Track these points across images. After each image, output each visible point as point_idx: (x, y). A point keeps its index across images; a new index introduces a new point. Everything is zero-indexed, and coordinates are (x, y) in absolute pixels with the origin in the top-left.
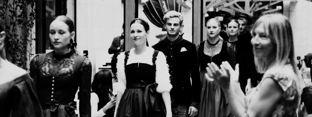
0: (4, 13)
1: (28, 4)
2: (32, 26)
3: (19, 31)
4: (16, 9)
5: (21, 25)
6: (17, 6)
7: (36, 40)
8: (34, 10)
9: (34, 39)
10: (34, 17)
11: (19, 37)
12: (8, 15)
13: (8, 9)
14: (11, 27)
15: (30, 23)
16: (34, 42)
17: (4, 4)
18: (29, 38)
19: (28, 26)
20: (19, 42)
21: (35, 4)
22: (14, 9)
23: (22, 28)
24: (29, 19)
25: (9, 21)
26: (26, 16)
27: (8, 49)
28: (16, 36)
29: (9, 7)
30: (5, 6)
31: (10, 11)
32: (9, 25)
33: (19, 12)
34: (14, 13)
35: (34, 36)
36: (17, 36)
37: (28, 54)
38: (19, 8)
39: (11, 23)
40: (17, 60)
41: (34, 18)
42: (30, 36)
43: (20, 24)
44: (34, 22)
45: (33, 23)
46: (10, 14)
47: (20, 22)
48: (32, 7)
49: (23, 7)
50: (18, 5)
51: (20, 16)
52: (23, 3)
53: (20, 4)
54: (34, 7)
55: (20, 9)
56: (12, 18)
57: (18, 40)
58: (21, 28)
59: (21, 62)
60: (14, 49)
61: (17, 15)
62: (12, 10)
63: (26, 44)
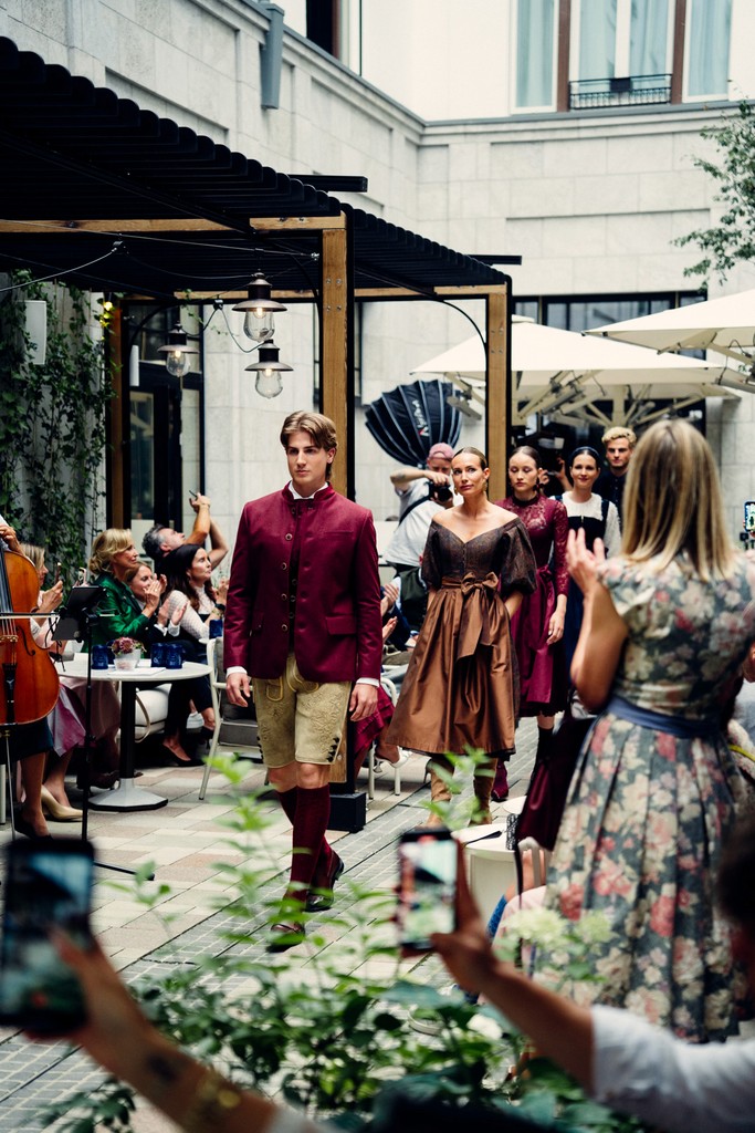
0: (30, 430)
1: (88, 409)
2: (96, 461)
3: (66, 474)
4: (59, 420)
5: (71, 460)
6: (61, 413)
7: (108, 494)
8: (101, 424)
9: (103, 494)
10: (101, 440)
11: (65, 490)
12: (39, 435)
13: (39, 421)
14: (48, 464)
15: (93, 454)
16: (102, 502)
17: (30, 408)
18: (91, 492)
19: (89, 461)
20: (66, 501)
21: (104, 408)
22: (52, 420)
23: (74, 466)
24: (89, 445)
25: (41, 451)
26: (82, 438)
27: (41, 518)
28: (58, 485)
29: (41, 417)
30: (32, 414)
31: (44, 425)
32: (41, 459)
33: (65, 427)
34: (54, 431)
35: (102, 487)
36: (62, 485)
37: (88, 529)
38: (64, 417)
39: (47, 455)
40: (61, 544)
41: (103, 443)
42: (92, 486)
43: (69, 456)
44: (103, 451)
45: (100, 455)
46: (45, 432)
47: (68, 451)
48: (98, 417)
49: (76, 417)
50: (65, 412)
51: (67, 438)
52: (74, 405)
53: (68, 409)
54: (103, 416)
55: (69, 421)
56: (50, 442)
57: (64, 497)
58: (70, 468)
59: (71, 549)
60: (54, 518)
61: (61, 436)
62: (50, 422)
63: (84, 505)
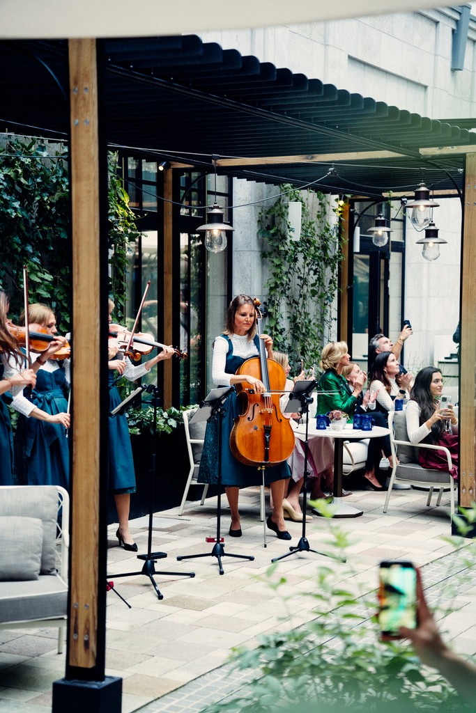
0: (290, 281)
1: (326, 267)
2: (331, 299)
3: (312, 307)
4: (308, 274)
5: (316, 298)
6: (309, 270)
7: (339, 320)
8: (335, 276)
9: (335, 319)
10: (335, 286)
11: (311, 317)
12: (296, 283)
13: (296, 275)
14: (301, 301)
15: (329, 295)
16: (334, 324)
17: (290, 268)
18: (327, 318)
19: (327, 299)
20: (312, 323)
21: (337, 266)
22: (304, 274)
23: (317, 302)
24: (327, 289)
25: (297, 293)
26: (323, 285)
27: (296, 334)
28: (307, 314)
29: (297, 272)
30: (291, 271)
31: (299, 277)
32: (297, 298)
33: (312, 279)
34: (305, 281)
35: (335, 315)
36: (309, 314)
37: (326, 340)
38: (312, 272)
39: (301, 296)
40: (308, 350)
41: (336, 288)
42: (328, 314)
43: (314, 296)
44: (336, 293)
45: (334, 295)
46: (299, 281)
47: (314, 293)
48: (333, 272)
49: (319, 272)
50: (312, 269)
51: (313, 285)
52: (318, 265)
53: (314, 267)
54: (336, 271)
55: (314, 274)
56: (302, 287)
57: (310, 322)
58: (315, 303)
59: (313, 354)
60: (303, 334)
61: (309, 284)
62: (302, 276)
63: (323, 326)
